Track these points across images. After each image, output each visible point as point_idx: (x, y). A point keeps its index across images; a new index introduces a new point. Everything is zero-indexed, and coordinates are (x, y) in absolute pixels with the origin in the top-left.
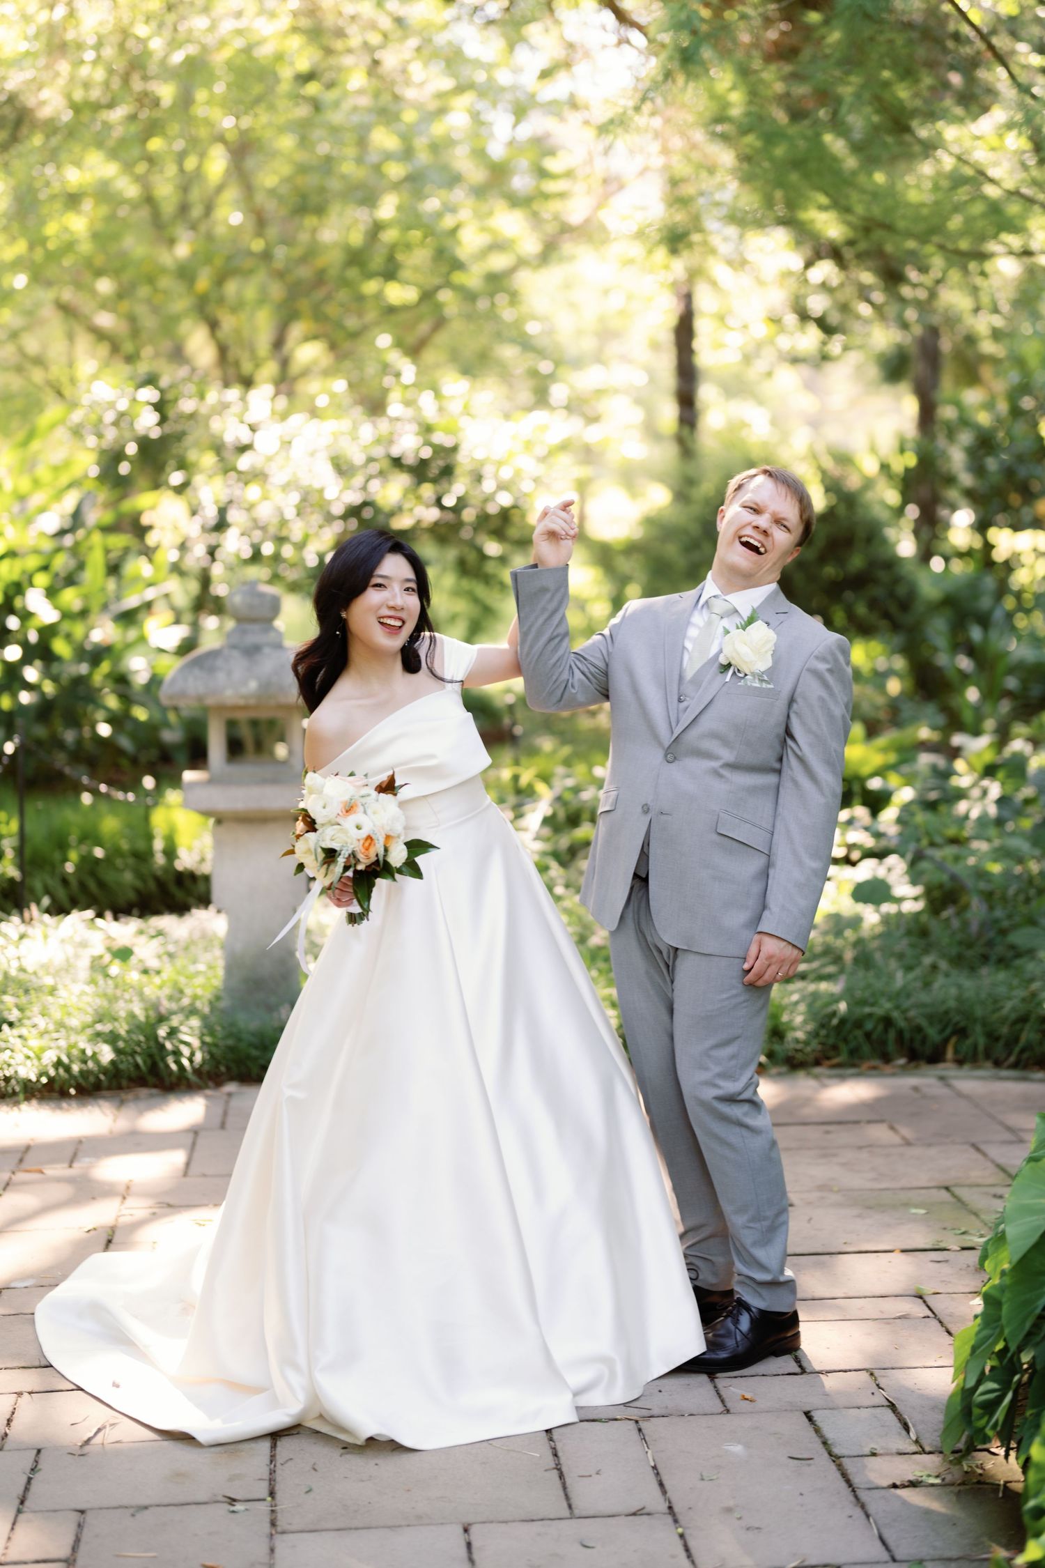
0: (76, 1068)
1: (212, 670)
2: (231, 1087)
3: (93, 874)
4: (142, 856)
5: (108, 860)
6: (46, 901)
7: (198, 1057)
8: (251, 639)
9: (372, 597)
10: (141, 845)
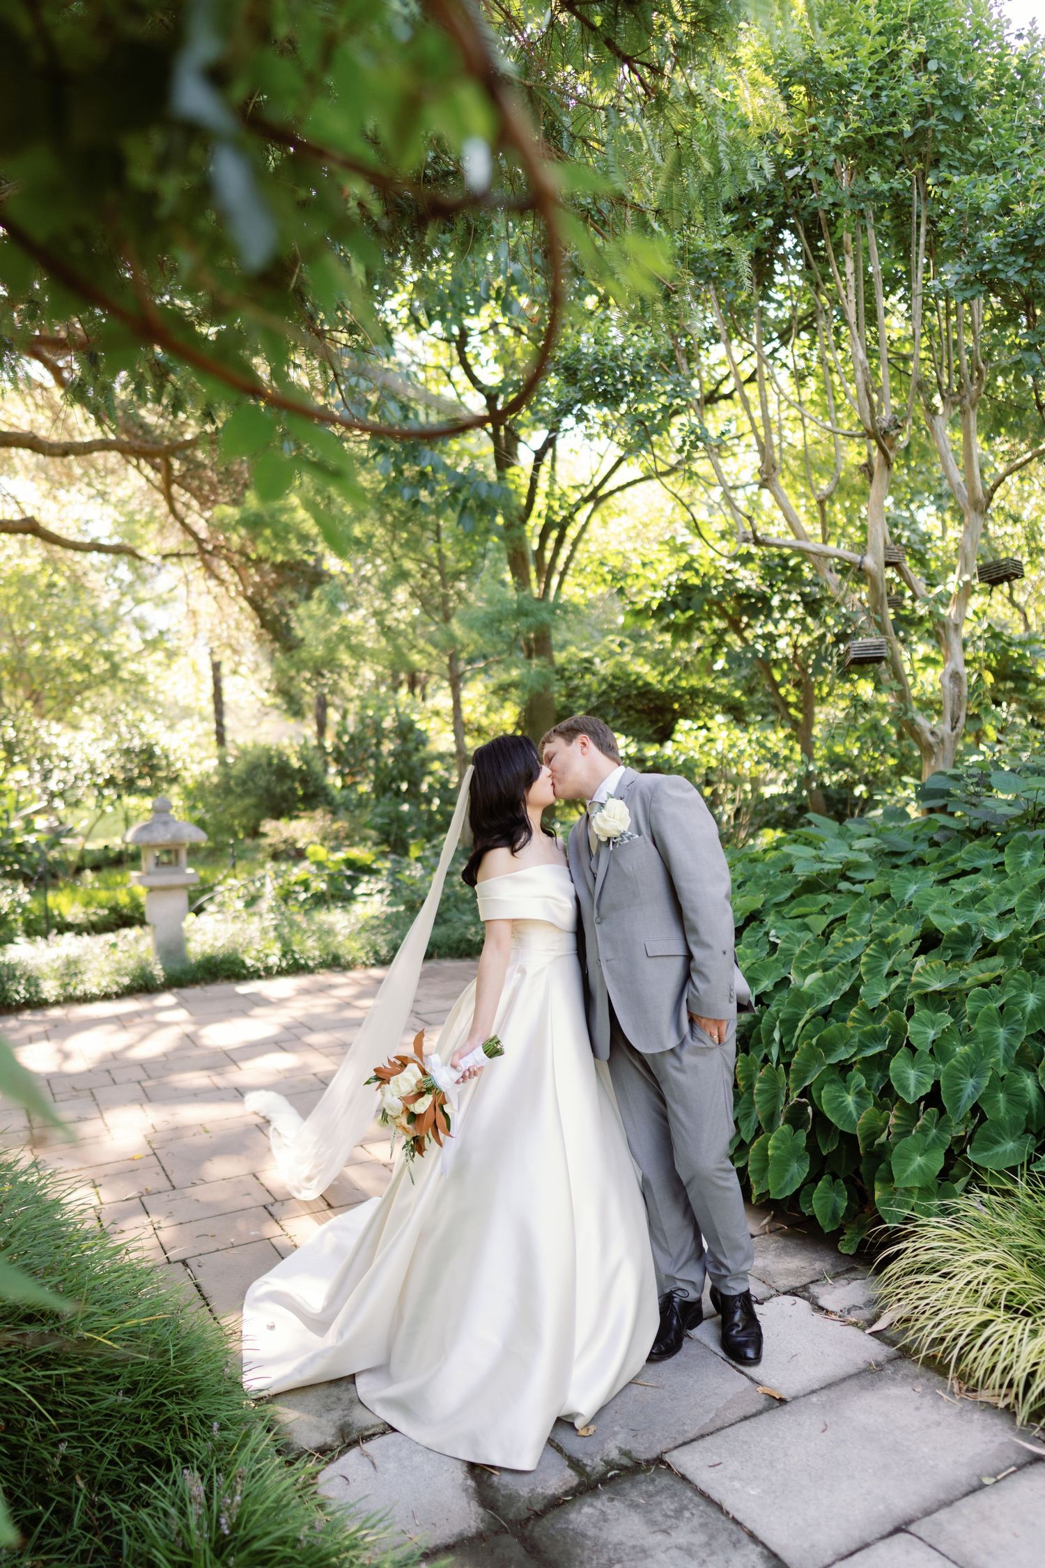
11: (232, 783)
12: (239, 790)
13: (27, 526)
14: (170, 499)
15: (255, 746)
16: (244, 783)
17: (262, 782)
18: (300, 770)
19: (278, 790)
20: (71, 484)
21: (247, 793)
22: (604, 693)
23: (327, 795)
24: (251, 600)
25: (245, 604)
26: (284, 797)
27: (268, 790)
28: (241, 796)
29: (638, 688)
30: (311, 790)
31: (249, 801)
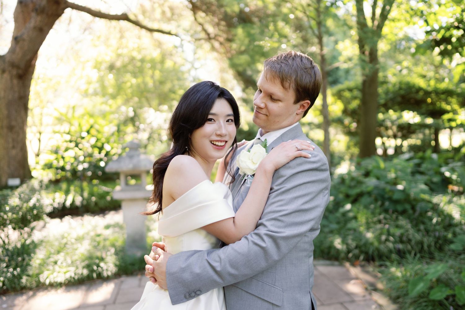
22: (395, 91)
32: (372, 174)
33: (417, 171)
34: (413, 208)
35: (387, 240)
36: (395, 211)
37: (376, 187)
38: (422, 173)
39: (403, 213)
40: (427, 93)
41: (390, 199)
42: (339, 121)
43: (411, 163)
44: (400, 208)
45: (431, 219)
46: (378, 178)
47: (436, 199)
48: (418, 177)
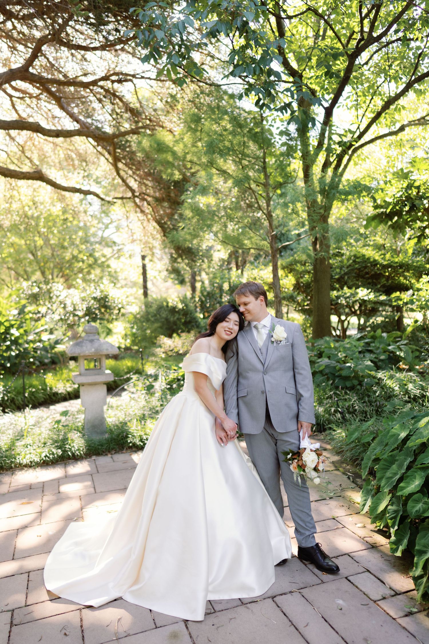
0: (51, 456)
1: (82, 346)
2: (94, 457)
3: (33, 395)
4: (45, 390)
5: (36, 391)
6: (30, 406)
7: (85, 450)
8: (91, 338)
9: (224, 324)
10: (44, 387)
11: (150, 316)
12: (152, 319)
13: (37, 175)
14: (117, 170)
15: (161, 297)
16: (155, 315)
17: (164, 316)
18: (183, 309)
19: (172, 319)
20: (75, 169)
21: (156, 320)
22: (350, 265)
23: (196, 322)
24: (159, 223)
25: (155, 224)
26: (175, 323)
27: (167, 319)
28: (153, 322)
29: (371, 263)
30: (188, 319)
31: (156, 325)
32: (323, 355)
33: (367, 350)
34: (360, 384)
35: (336, 411)
36: (344, 388)
37: (327, 366)
38: (371, 352)
39: (352, 388)
40: (385, 267)
41: (340, 376)
42: (291, 299)
43: (362, 343)
44: (348, 384)
45: (375, 392)
46: (329, 358)
47: (380, 375)
48: (368, 355)
